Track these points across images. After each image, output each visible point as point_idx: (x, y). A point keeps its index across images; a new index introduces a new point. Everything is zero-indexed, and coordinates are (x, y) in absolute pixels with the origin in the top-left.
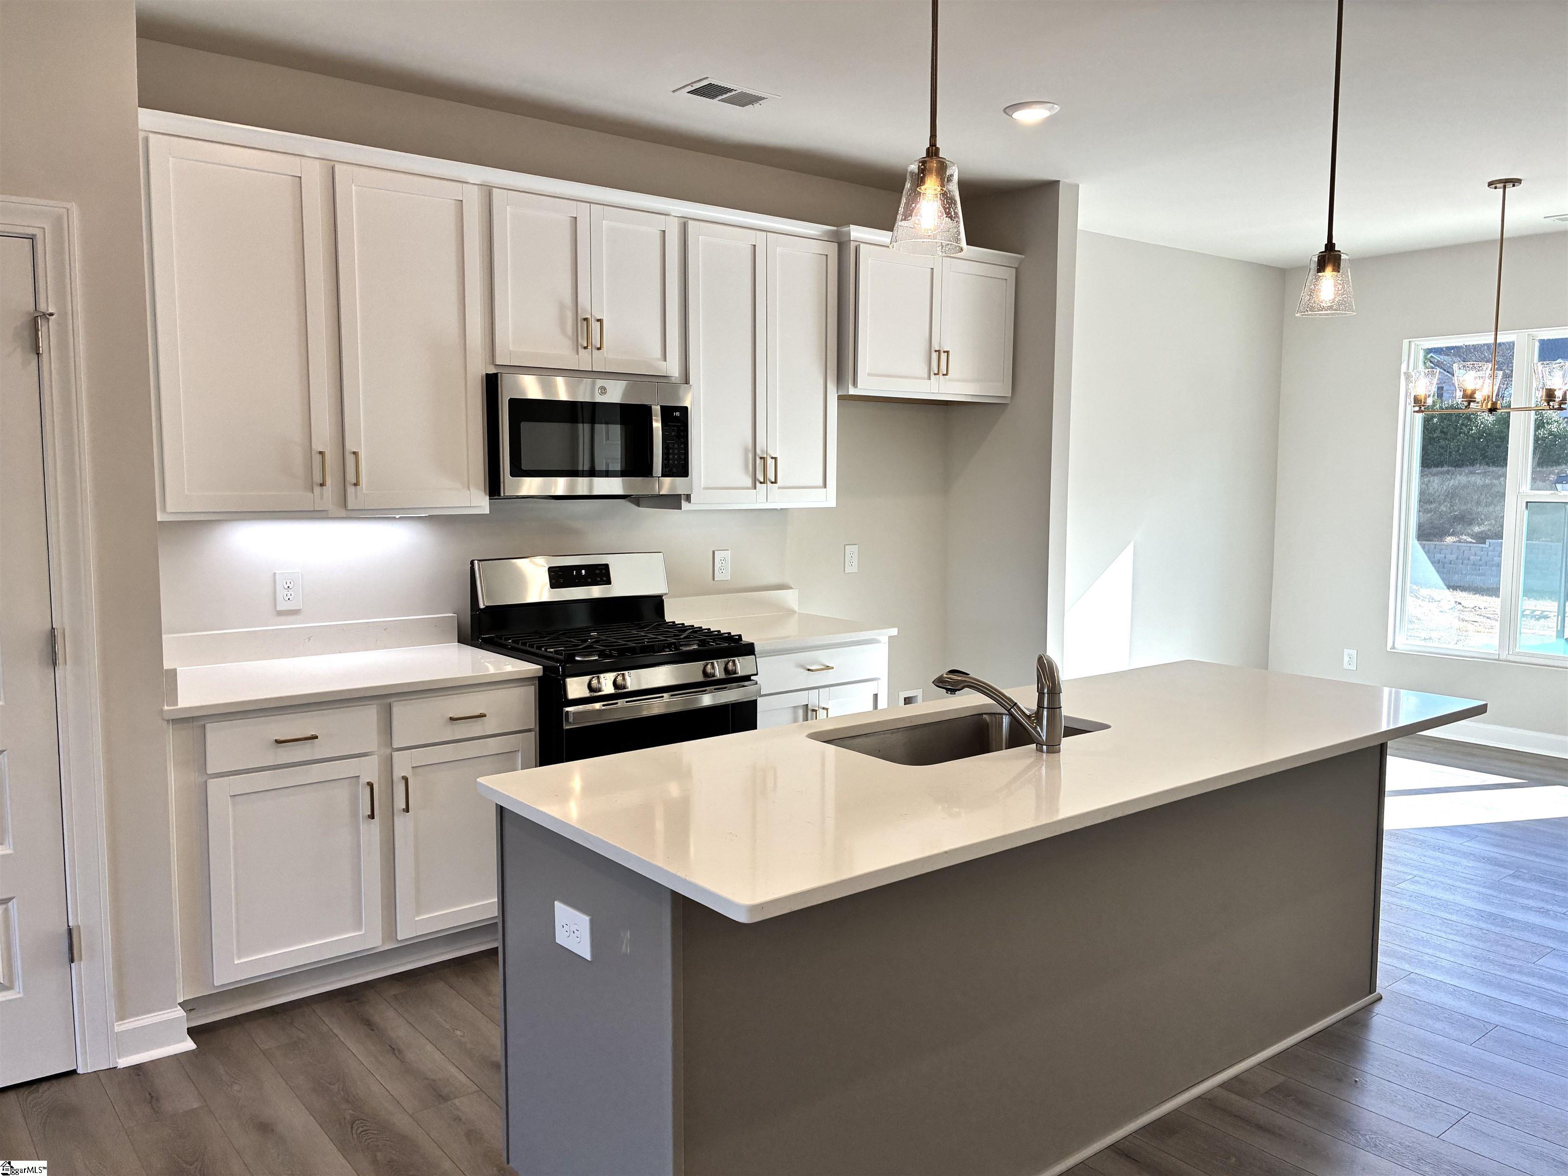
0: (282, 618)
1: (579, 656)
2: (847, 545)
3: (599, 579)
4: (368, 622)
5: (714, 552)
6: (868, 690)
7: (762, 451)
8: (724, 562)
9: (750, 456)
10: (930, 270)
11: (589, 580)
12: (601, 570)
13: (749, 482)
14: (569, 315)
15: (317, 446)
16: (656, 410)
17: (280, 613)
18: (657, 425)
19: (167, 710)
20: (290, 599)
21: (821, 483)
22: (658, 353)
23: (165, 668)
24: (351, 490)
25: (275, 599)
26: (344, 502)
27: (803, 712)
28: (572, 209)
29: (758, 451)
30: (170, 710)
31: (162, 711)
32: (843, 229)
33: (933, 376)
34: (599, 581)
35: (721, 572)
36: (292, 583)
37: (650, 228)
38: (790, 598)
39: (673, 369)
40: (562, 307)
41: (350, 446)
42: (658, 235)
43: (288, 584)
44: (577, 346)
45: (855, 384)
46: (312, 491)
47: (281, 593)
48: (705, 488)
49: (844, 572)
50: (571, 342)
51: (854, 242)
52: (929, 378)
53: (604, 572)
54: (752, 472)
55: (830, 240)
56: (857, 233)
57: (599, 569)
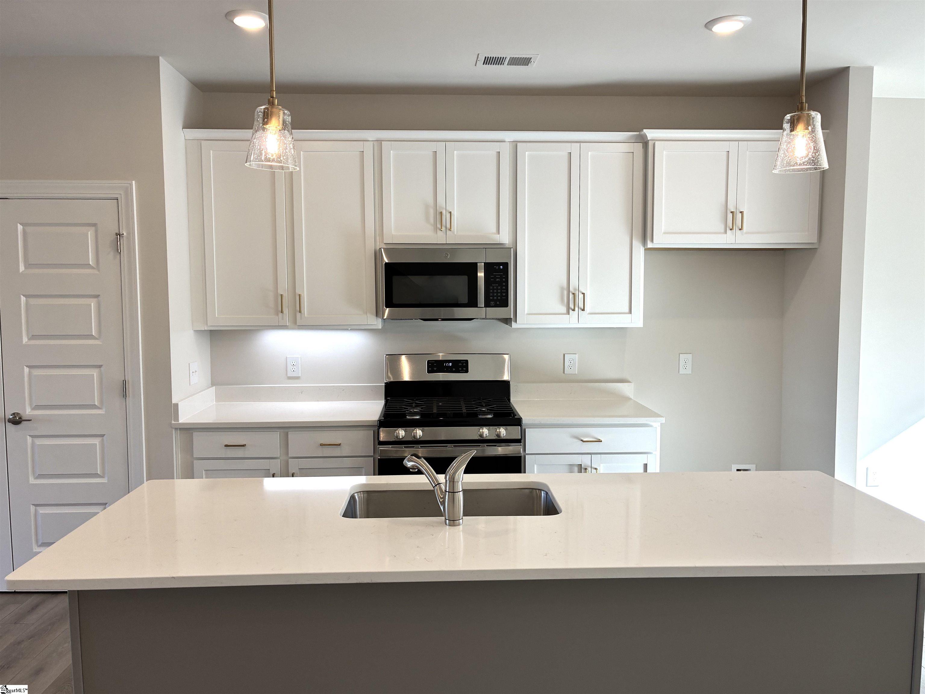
0: (291, 381)
1: (409, 416)
2: (681, 354)
3: (460, 369)
4: (334, 386)
5: (564, 355)
6: (641, 460)
7: (575, 289)
8: (572, 362)
9: (565, 293)
10: (725, 153)
11: (454, 369)
12: (463, 363)
13: (564, 310)
14: (432, 211)
15: (280, 292)
16: (481, 266)
17: (290, 378)
18: (481, 274)
19: (173, 424)
20: (295, 371)
21: (627, 310)
22: (494, 230)
23: (173, 403)
24: (298, 315)
25: (287, 370)
26: (295, 322)
27: (578, 469)
28: (433, 146)
29: (571, 289)
30: (175, 423)
31: (171, 423)
32: (642, 133)
33: (729, 231)
34: (461, 370)
35: (569, 368)
36: (295, 362)
37: (490, 151)
38: (627, 389)
39: (505, 238)
40: (427, 207)
41: (298, 292)
42: (495, 154)
43: (294, 363)
44: (436, 229)
45: (652, 241)
46: (278, 315)
47: (290, 367)
48: (528, 314)
49: (679, 373)
50: (433, 227)
51: (651, 141)
52: (726, 232)
53: (464, 364)
54: (567, 303)
55: (637, 142)
56: (650, 134)
57: (461, 363)
